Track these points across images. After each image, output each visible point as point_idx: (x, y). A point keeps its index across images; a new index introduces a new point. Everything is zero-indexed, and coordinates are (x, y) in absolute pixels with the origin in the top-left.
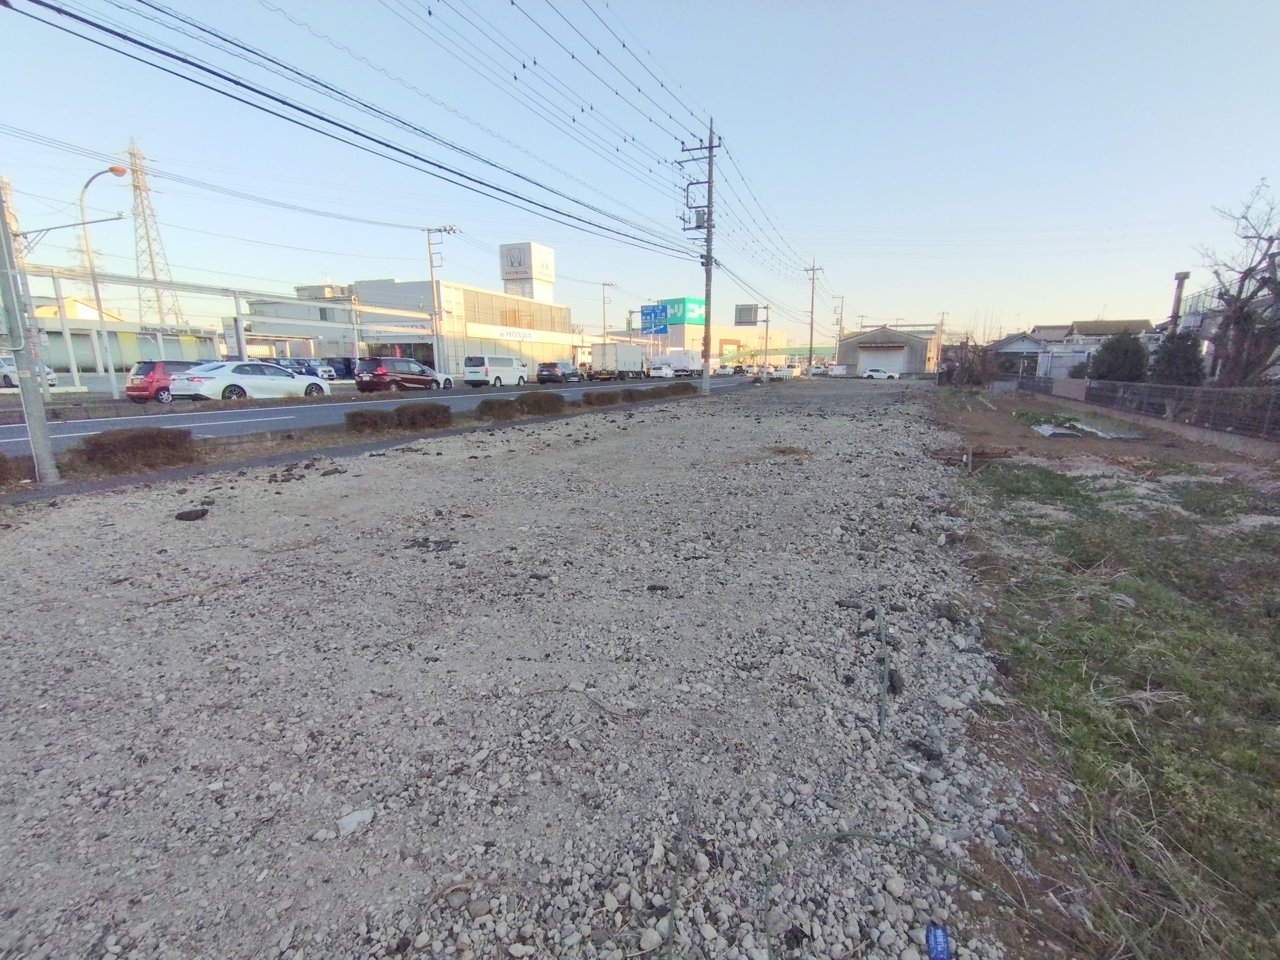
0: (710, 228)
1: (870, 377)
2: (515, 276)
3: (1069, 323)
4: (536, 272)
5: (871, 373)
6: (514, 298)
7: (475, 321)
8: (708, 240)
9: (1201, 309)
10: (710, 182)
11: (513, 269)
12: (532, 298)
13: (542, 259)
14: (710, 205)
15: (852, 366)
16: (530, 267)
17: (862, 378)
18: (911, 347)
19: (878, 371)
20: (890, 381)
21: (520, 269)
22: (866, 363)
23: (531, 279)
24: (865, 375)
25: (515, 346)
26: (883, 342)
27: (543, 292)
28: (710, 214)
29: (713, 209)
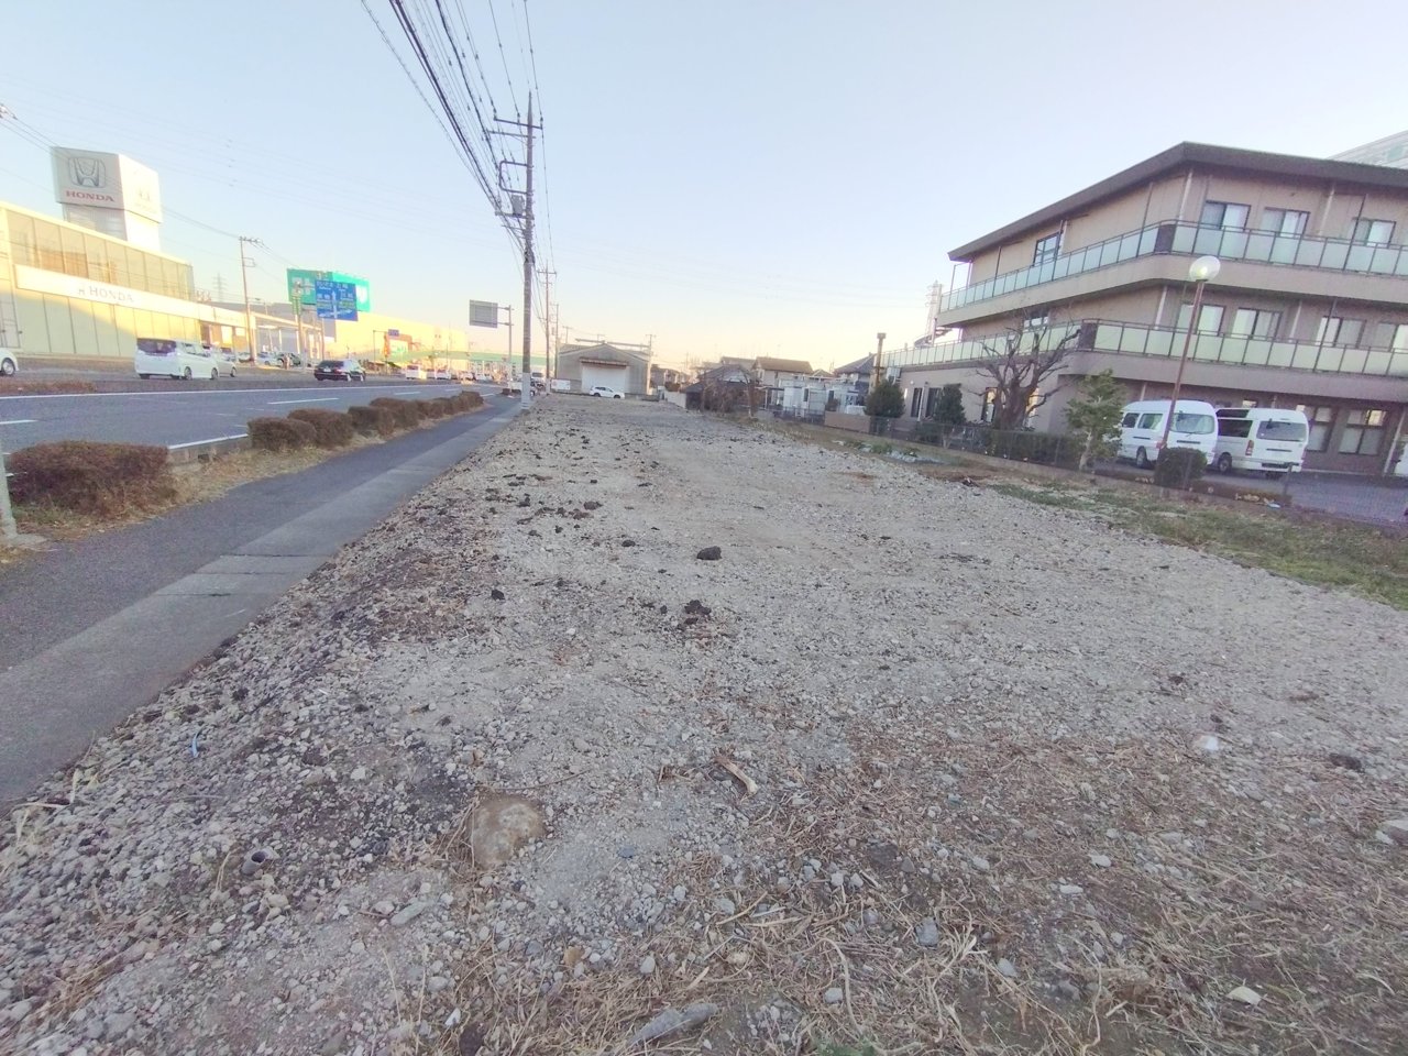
0: (529, 218)
1: (597, 395)
2: (88, 201)
3: (755, 358)
4: (129, 200)
5: (598, 391)
7: (27, 262)
8: (527, 234)
9: (897, 364)
10: (528, 165)
11: (79, 189)
12: (126, 239)
14: (529, 192)
15: (576, 382)
16: (119, 192)
17: (588, 395)
18: (633, 367)
19: (604, 389)
20: (617, 399)
21: (96, 191)
22: (590, 380)
23: (120, 210)
24: (592, 393)
25: (103, 313)
26: (605, 359)
27: (142, 232)
28: (529, 202)
29: (533, 198)
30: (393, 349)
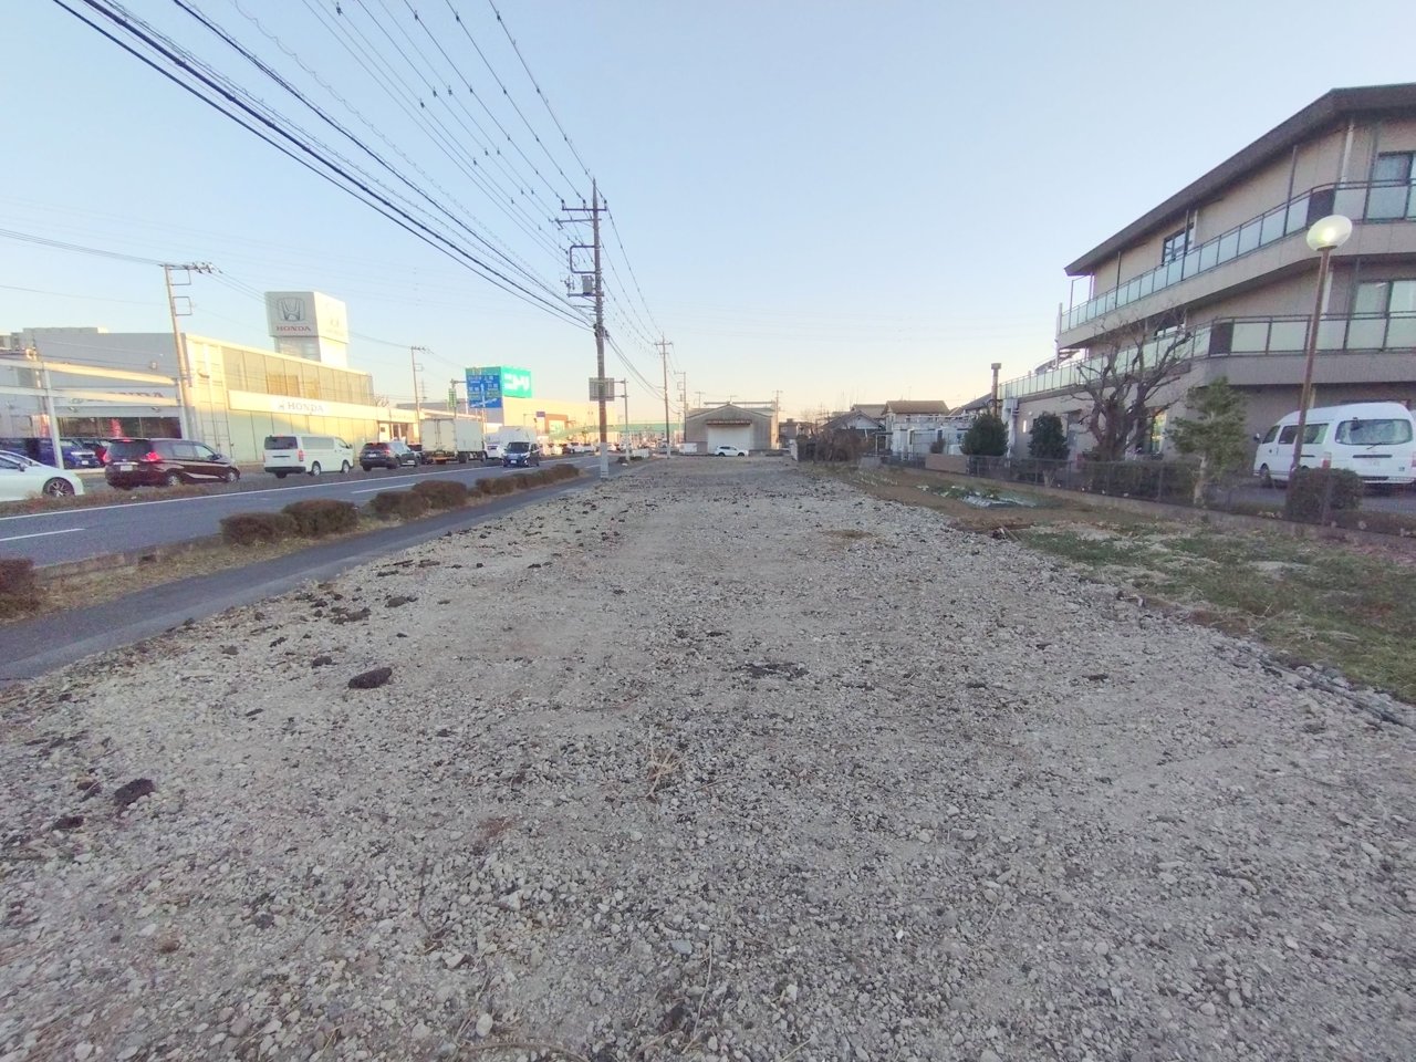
0: (599, 295)
1: (722, 454)
2: (292, 333)
3: (884, 403)
4: (322, 329)
5: (722, 450)
6: (290, 359)
7: (240, 388)
8: (598, 309)
9: (1014, 395)
10: (596, 246)
11: (287, 324)
12: (320, 360)
13: (329, 313)
14: (597, 271)
15: (702, 444)
16: (314, 322)
17: (713, 455)
18: (756, 424)
19: (728, 448)
20: (742, 458)
21: (299, 324)
22: (716, 440)
23: (316, 337)
24: (717, 453)
25: (300, 422)
26: (730, 419)
27: (334, 354)
28: (598, 281)
29: (602, 275)
30: (552, 429)
